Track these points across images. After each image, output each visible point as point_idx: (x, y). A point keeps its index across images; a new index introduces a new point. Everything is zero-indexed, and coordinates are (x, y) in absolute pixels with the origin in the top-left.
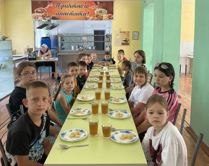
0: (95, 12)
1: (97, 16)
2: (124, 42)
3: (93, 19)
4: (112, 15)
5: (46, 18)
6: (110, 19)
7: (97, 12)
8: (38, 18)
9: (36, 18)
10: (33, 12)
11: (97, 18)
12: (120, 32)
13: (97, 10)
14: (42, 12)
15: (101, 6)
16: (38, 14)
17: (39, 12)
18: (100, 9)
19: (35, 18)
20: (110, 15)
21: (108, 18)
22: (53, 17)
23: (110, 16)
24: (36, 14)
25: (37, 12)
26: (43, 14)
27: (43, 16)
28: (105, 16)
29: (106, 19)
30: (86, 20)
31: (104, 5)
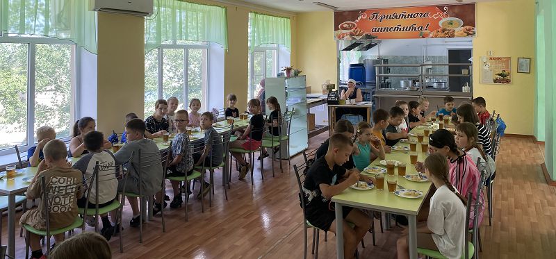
0: (440, 23)
1: (444, 31)
2: (499, 77)
3: (436, 37)
4: (472, 27)
5: (355, 37)
6: (468, 34)
7: (443, 24)
8: (343, 37)
9: (340, 37)
10: (336, 28)
11: (443, 35)
12: (491, 58)
13: (444, 20)
14: (351, 29)
15: (451, 12)
16: (344, 31)
17: (346, 29)
18: (449, 19)
20: (468, 27)
21: (466, 34)
22: (367, 35)
23: (469, 30)
24: (341, 32)
25: (343, 28)
26: (352, 30)
27: (351, 35)
28: (459, 29)
29: (461, 36)
30: (423, 37)
31: (456, 10)
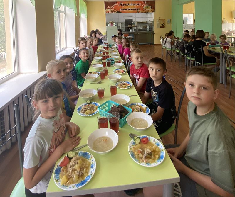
0: (144, 7)
1: (145, 10)
2: (162, 26)
3: (143, 12)
4: (154, 9)
6: (153, 11)
10: (105, 9)
11: (145, 12)
12: (159, 20)
14: (111, 9)
15: (147, 3)
16: (109, 10)
18: (146, 6)
19: (107, 12)
22: (118, 11)
24: (107, 10)
27: (112, 11)
28: (150, 10)
29: (150, 12)
30: (138, 12)
31: (149, 3)
